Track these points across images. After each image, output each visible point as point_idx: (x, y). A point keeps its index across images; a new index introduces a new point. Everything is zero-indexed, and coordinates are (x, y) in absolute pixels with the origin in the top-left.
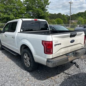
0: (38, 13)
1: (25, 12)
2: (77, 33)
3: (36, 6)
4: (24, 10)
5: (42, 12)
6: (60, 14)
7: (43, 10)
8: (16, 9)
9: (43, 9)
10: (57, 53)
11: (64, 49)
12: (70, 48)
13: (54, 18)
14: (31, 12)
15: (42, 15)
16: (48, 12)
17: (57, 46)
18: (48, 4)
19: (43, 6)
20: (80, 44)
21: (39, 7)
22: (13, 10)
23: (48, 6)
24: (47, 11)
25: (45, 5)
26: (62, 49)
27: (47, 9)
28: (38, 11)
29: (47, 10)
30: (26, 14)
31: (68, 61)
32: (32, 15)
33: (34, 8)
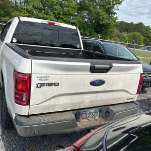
0: (98, 17)
1: (76, 13)
2: (114, 65)
3: (97, 5)
4: (74, 8)
5: (106, 16)
6: (141, 24)
7: (107, 13)
8: (61, 5)
9: (109, 11)
10: (44, 104)
11: (70, 97)
12: (89, 96)
13: (127, 31)
14: (85, 13)
15: (103, 23)
16: (116, 18)
17: (45, 88)
18: (120, 3)
19: (109, 6)
20: (123, 93)
21: (101, 6)
22: (55, 7)
23: (117, 7)
24: (115, 16)
25: (114, 5)
26: (64, 97)
27: (116, 11)
28: (98, 14)
29: (115, 13)
30: (76, 16)
31: (77, 129)
32: (86, 20)
33: (91, 8)
